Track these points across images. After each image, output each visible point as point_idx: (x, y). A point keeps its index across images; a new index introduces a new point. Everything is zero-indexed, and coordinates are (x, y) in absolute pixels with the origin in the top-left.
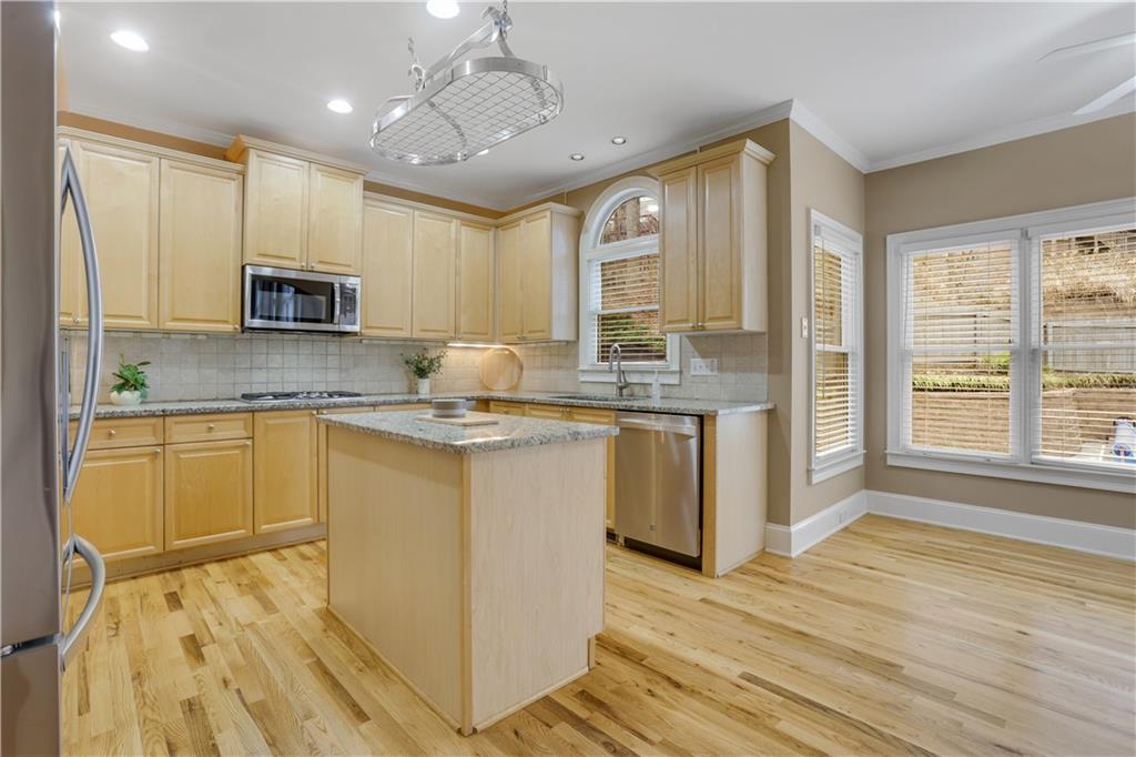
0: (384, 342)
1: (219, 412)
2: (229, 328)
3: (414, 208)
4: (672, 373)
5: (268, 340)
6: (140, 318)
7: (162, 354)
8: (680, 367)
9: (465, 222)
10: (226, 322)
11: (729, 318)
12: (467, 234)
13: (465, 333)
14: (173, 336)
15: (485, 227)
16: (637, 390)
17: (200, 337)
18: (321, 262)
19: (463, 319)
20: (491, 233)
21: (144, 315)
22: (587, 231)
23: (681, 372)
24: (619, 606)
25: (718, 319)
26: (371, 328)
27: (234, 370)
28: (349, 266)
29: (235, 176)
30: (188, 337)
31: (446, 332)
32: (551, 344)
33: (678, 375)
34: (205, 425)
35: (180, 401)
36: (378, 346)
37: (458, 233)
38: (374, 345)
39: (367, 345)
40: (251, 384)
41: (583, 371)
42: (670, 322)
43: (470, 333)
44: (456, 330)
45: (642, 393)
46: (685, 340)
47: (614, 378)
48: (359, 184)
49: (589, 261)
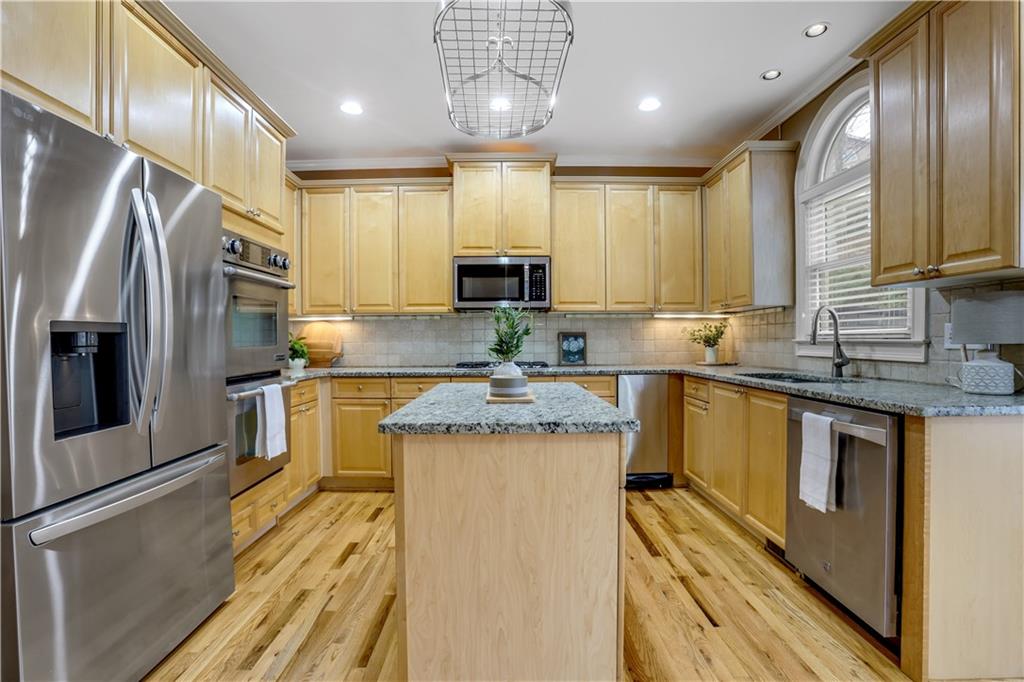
0: (588, 316)
1: (425, 376)
2: (444, 309)
3: (605, 183)
4: (916, 345)
5: (485, 318)
6: (388, 305)
7: (412, 331)
8: (927, 336)
9: (664, 187)
10: (443, 305)
11: (987, 251)
12: (665, 197)
13: (666, 303)
14: (418, 318)
15: (691, 187)
16: (864, 368)
17: (436, 317)
18: (514, 247)
19: (664, 288)
20: (697, 193)
21: (390, 303)
22: (803, 166)
23: (928, 344)
24: (716, 660)
25: (965, 255)
26: (564, 303)
27: (461, 343)
28: (540, 248)
29: (447, 187)
30: (428, 318)
31: (644, 303)
32: (767, 311)
33: (923, 349)
34: (415, 387)
35: (424, 366)
36: (583, 319)
37: (656, 199)
38: (577, 319)
39: (571, 319)
40: (472, 354)
41: (800, 343)
42: (887, 270)
43: (669, 303)
44: (657, 301)
45: (871, 373)
46: (936, 295)
47: (829, 352)
48: (547, 170)
49: (805, 203)
